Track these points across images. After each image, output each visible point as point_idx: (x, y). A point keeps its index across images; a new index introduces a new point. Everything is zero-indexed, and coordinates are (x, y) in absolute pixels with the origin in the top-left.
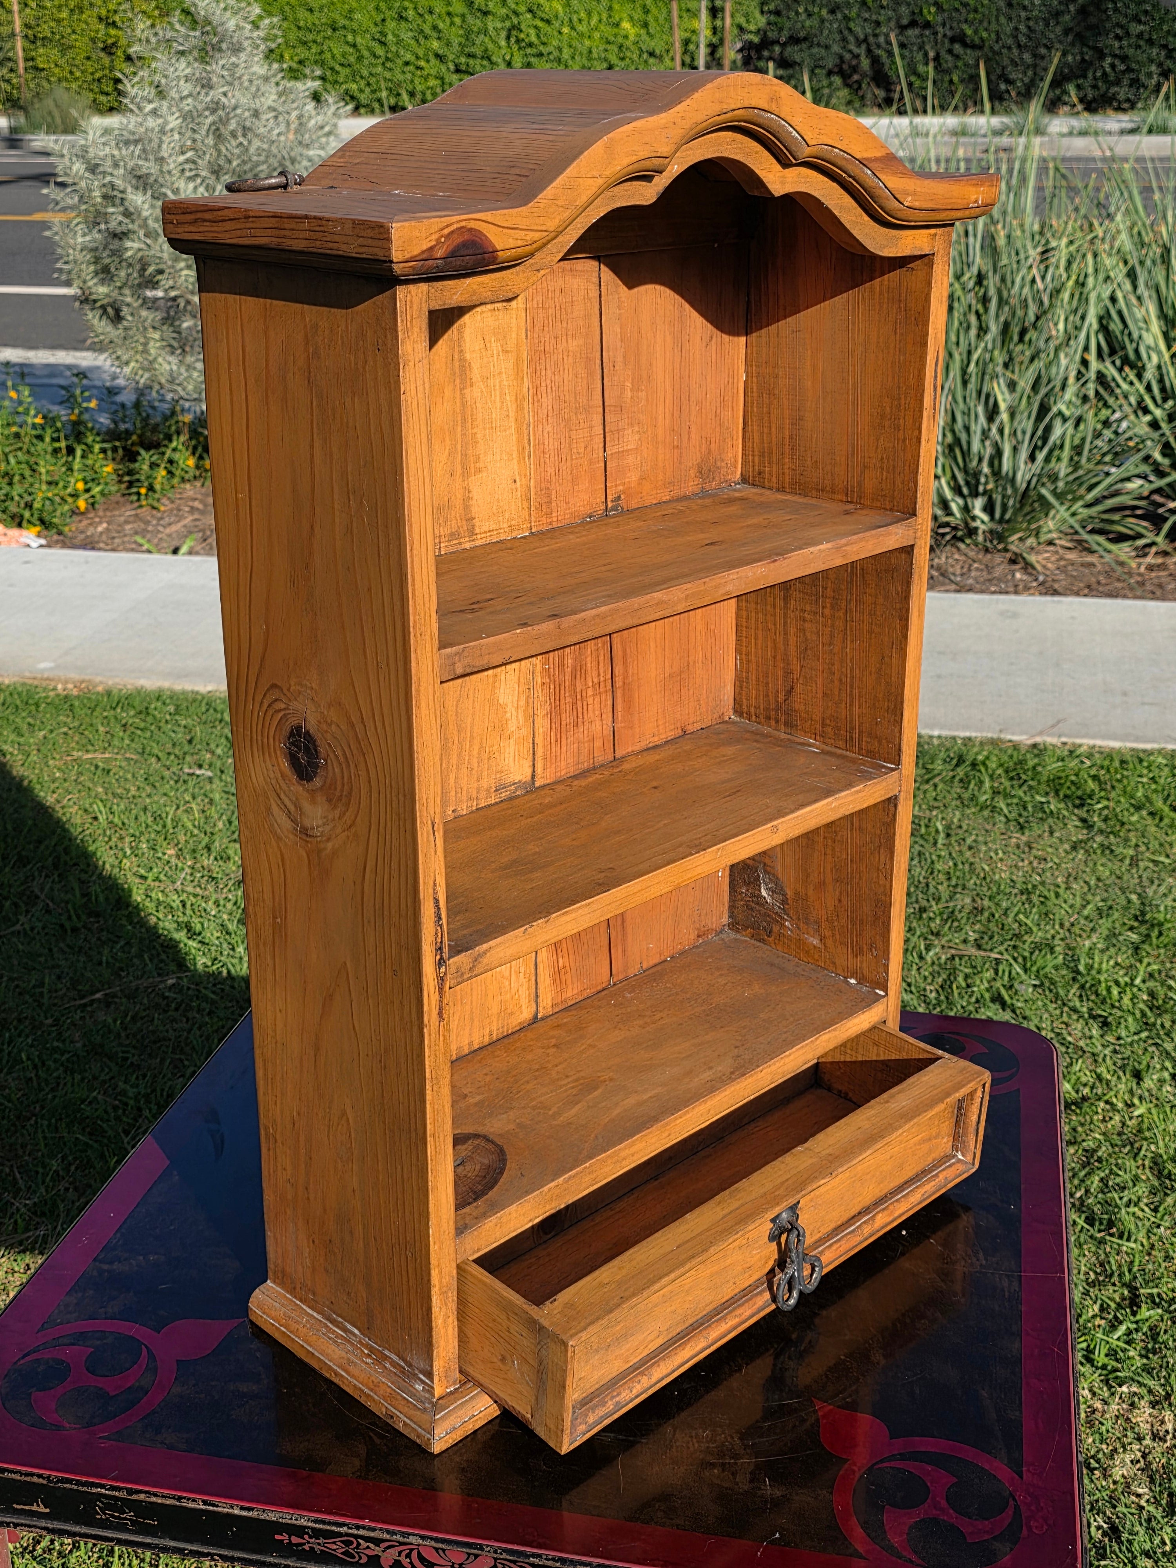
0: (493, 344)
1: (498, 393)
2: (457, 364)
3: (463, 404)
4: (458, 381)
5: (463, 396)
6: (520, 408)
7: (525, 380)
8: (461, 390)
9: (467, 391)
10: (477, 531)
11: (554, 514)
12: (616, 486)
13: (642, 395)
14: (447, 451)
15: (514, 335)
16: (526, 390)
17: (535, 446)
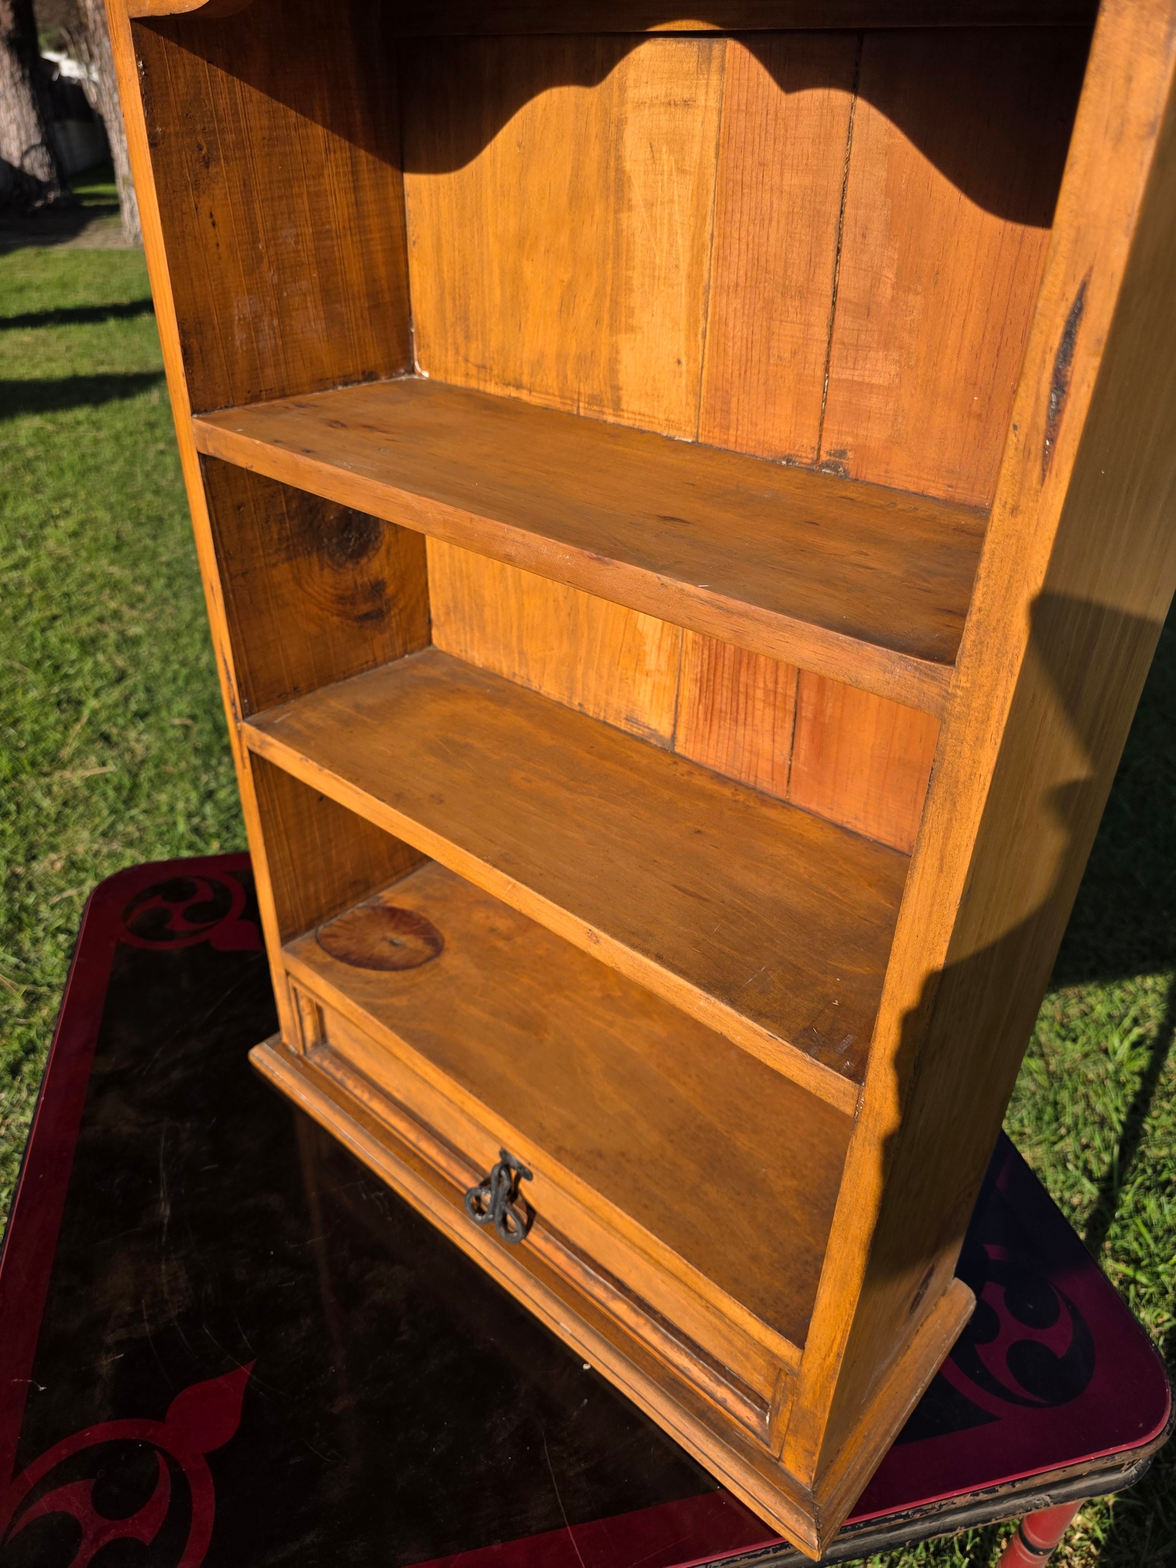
0: (665, 156)
1: (666, 230)
2: (612, 174)
3: (618, 232)
4: (612, 199)
5: (617, 222)
6: (696, 261)
7: (709, 220)
8: (617, 211)
9: (624, 216)
10: (624, 406)
11: (732, 432)
12: (840, 433)
13: (916, 301)
14: (593, 290)
15: (696, 149)
16: (707, 236)
17: (713, 323)
